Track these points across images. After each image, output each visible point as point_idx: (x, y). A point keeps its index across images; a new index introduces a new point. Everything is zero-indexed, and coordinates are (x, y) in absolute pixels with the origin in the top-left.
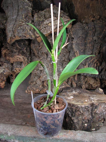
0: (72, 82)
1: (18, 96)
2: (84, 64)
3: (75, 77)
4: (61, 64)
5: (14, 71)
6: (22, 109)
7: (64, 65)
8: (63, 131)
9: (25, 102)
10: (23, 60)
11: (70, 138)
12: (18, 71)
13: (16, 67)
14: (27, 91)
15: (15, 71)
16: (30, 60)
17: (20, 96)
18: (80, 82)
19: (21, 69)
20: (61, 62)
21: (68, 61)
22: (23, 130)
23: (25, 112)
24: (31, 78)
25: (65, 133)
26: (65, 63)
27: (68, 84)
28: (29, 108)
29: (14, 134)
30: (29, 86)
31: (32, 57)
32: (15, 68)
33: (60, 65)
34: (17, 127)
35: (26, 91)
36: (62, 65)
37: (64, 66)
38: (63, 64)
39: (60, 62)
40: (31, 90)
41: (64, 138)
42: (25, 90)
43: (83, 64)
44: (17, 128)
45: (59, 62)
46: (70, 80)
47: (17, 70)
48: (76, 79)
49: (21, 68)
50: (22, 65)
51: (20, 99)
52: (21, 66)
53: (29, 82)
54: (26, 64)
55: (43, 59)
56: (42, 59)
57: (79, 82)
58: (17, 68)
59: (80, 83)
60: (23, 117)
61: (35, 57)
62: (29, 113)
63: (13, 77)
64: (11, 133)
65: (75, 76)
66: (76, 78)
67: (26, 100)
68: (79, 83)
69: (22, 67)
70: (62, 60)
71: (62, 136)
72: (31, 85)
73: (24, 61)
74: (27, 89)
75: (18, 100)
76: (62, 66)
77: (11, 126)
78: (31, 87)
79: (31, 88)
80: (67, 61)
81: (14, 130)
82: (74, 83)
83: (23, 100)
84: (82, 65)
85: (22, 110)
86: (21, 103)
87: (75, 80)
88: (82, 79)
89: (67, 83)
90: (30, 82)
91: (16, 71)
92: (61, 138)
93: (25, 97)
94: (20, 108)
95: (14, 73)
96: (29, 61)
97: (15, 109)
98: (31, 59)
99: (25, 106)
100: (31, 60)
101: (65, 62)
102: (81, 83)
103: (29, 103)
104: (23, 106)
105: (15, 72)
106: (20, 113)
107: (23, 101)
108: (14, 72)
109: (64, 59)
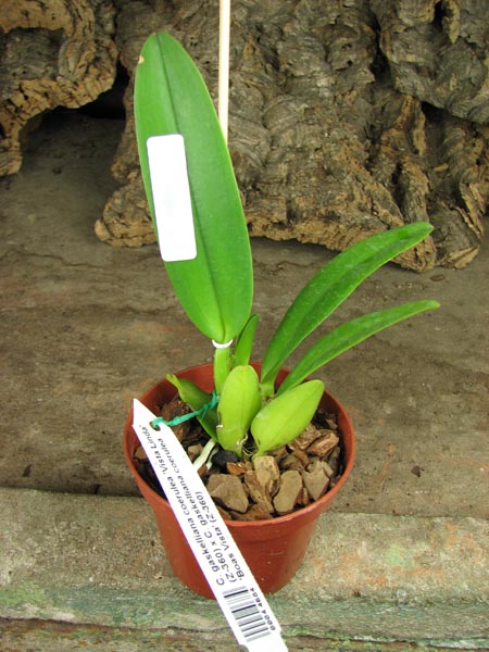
0: (399, 167)
1: (47, 261)
2: (481, 45)
3: (415, 132)
4: (319, 47)
5: (10, 101)
6: (79, 354)
7: (337, 53)
8: (403, 527)
9: (93, 298)
10: (64, 19)
11: (466, 586)
12: (38, 97)
13: (19, 70)
14: (107, 226)
15: (19, 100)
16: (109, 27)
17: (61, 259)
18: (445, 167)
19: (53, 84)
20: (318, 32)
21: (361, 29)
22: (108, 534)
23: (100, 375)
24: (124, 140)
25: (424, 547)
26: (343, 40)
27: (372, 174)
28: (127, 348)
29: (42, 568)
30: (117, 194)
31: (125, 7)
32: (17, 82)
33: (315, 52)
34: (58, 508)
35: (99, 229)
36: (324, 52)
37: (339, 60)
38: (328, 50)
39: (312, 35)
40: (133, 218)
41: (425, 587)
42: (94, 221)
43: (473, 46)
44: (57, 521)
45: (306, 34)
46: (384, 149)
47: (30, 94)
48: (421, 145)
49: (54, 78)
50: (60, 61)
51: (58, 279)
52: (56, 68)
53: (114, 168)
54: (87, 53)
55: (198, 17)
56: (190, 18)
57: (440, 164)
58: (27, 83)
59: (448, 170)
60: (89, 417)
61: (143, 8)
62: (128, 384)
63: (4, 138)
64: (18, 563)
65: (415, 127)
66: (422, 139)
67: (103, 286)
68: (438, 173)
69: (61, 71)
70: (322, 21)
71: (409, 574)
72: (130, 187)
73: (75, 23)
74: (106, 214)
75: (46, 290)
76: (326, 58)
77: (14, 505)
78: (132, 202)
79: (131, 209)
80: (359, 31)
81: (40, 541)
82: (414, 169)
83: (84, 287)
84: (462, 50)
85: (81, 364)
86: (69, 313)
87: (416, 152)
88: (460, 146)
89: (368, 168)
90: (122, 168)
91: (26, 98)
92: (402, 588)
93: (90, 266)
94: (63, 346)
95: (9, 111)
96: (106, 34)
97: (30, 354)
98: (115, 18)
99: (98, 332)
100: (115, 25)
101: (340, 35)
102: (456, 170)
103: (121, 306)
104: (86, 330)
105: (18, 110)
106: (68, 387)
107: (80, 294)
108: (9, 107)
109: (335, 14)
